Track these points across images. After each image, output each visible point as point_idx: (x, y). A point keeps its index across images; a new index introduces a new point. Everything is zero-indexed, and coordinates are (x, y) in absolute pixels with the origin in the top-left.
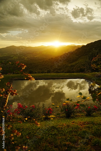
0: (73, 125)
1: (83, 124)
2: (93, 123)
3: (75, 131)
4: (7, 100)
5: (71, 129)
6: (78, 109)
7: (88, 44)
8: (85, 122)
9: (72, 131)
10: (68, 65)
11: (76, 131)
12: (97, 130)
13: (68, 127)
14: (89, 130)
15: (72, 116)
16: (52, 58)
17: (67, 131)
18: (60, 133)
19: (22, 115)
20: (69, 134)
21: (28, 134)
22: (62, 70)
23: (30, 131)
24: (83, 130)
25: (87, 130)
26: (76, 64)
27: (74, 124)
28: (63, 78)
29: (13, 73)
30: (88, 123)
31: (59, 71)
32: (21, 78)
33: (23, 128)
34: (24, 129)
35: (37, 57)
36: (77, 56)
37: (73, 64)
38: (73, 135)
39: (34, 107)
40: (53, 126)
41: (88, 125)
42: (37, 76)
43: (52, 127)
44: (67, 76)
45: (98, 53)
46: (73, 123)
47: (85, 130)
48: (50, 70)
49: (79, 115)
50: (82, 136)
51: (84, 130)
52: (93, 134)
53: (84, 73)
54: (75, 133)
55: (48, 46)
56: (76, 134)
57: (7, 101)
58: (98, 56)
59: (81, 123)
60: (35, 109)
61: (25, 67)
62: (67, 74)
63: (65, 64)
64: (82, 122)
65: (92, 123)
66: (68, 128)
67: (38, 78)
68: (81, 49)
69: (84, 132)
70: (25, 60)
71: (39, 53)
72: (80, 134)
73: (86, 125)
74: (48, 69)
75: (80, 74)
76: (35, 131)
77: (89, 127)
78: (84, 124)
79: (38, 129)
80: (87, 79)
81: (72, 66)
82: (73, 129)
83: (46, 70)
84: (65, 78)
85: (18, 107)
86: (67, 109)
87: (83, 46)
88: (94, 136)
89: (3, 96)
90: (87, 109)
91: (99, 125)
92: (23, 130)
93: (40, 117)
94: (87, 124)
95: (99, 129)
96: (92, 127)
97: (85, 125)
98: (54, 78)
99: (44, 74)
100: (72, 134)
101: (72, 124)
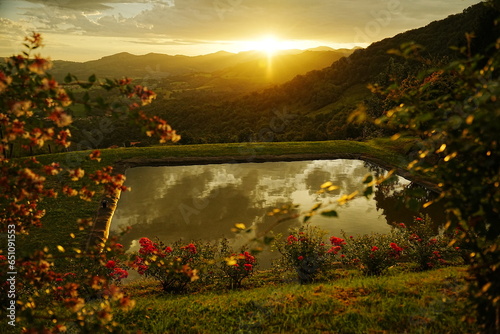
0: (317, 296)
1: (351, 296)
2: (382, 291)
3: (321, 317)
4: (105, 229)
5: (311, 310)
6: (339, 252)
7: (373, 45)
8: (358, 289)
9: (313, 317)
10: (308, 116)
11: (327, 315)
12: (392, 309)
13: (301, 304)
14: (370, 311)
15: (319, 276)
16: (255, 94)
17: (295, 316)
18: (275, 322)
19: (153, 275)
20: (303, 325)
21: (169, 328)
22: (287, 134)
23: (176, 316)
24: (348, 312)
25: (363, 310)
26: (335, 112)
27: (319, 294)
28: (290, 156)
29: (128, 145)
30: (366, 292)
31: (278, 137)
32: (152, 160)
33: (155, 310)
34: (157, 314)
35: (203, 91)
36: (339, 87)
37: (325, 111)
38: (315, 328)
39: (193, 249)
40: (253, 303)
41: (366, 298)
42: (205, 152)
43: (248, 304)
44: (303, 149)
45: (405, 73)
46: (317, 292)
47: (354, 311)
48: (250, 133)
49: (343, 273)
50: (346, 328)
51: (350, 310)
52: (380, 324)
53: (360, 141)
54: (323, 321)
55: (240, 54)
56: (326, 324)
57: (107, 233)
58: (407, 83)
59: (343, 290)
60: (197, 256)
61: (151, 97)
62: (305, 144)
63: (299, 113)
64: (347, 288)
65: (380, 290)
66: (300, 306)
67: (206, 158)
68: (350, 62)
69: (353, 318)
70: (165, 101)
71: (209, 76)
72: (338, 324)
73: (359, 298)
74: (243, 128)
75: (347, 142)
76: (192, 319)
77: (368, 304)
78: (352, 294)
79: (202, 312)
80: (371, 162)
81: (320, 119)
82: (315, 309)
83: (233, 133)
84: (297, 156)
85: (140, 251)
86: (303, 254)
87: (359, 53)
88: (384, 328)
89: (78, 195)
90: (366, 253)
91: (401, 295)
92: (154, 317)
93: (213, 283)
94: (363, 295)
95: (400, 309)
96: (378, 303)
97: (355, 297)
98: (259, 159)
99: (226, 145)
100: (312, 325)
101: (313, 294)
